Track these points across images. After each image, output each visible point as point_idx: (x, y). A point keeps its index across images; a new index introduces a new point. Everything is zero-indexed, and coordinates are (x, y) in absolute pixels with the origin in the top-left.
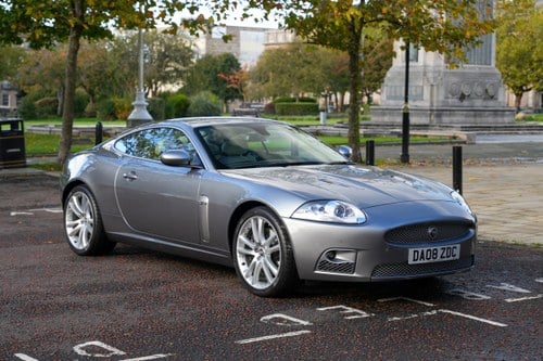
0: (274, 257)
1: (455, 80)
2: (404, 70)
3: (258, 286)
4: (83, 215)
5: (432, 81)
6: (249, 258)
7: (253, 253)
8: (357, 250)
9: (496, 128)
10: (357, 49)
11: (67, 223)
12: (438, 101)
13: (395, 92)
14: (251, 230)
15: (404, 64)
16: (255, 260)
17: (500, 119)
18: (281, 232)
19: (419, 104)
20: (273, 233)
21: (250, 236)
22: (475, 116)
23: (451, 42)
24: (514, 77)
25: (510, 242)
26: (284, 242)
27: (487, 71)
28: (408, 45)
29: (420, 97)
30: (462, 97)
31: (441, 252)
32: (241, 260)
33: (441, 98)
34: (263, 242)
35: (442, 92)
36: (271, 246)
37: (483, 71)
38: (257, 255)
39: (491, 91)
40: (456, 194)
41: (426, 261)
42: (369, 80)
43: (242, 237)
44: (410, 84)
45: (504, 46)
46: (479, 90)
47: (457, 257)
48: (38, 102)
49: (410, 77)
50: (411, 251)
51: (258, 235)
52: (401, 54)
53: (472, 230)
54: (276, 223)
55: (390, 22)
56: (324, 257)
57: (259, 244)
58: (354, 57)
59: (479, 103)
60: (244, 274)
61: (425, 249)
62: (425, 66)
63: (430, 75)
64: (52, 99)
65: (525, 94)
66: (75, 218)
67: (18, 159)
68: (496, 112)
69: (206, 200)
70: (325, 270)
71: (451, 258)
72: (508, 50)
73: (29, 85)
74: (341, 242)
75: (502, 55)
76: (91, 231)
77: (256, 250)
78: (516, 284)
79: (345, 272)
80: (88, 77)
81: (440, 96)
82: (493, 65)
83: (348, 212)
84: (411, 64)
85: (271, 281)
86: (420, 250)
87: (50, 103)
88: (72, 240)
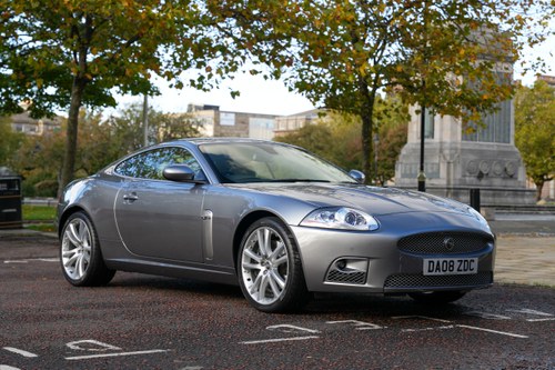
0: (281, 270)
1: (472, 157)
2: (419, 147)
3: (264, 302)
4: (81, 244)
5: (448, 158)
6: (254, 272)
7: (259, 266)
8: (369, 259)
9: (515, 208)
10: (370, 114)
11: (63, 253)
12: (455, 179)
13: (411, 169)
14: (257, 244)
15: (420, 141)
16: (261, 273)
17: (520, 200)
18: (288, 241)
19: (435, 182)
20: (280, 244)
21: (256, 249)
22: (494, 195)
23: (469, 108)
24: (534, 165)
25: (532, 284)
26: (292, 251)
27: (506, 149)
28: (423, 109)
29: (436, 175)
30: (481, 176)
31: (457, 265)
32: (246, 276)
33: (459, 176)
34: (270, 254)
35: (459, 169)
36: (278, 258)
37: (502, 149)
38: (263, 269)
39: (510, 171)
40: (472, 211)
41: (442, 273)
42: (383, 167)
43: (247, 251)
44: (425, 161)
45: (523, 132)
46: (498, 169)
47: (475, 271)
48: (37, 185)
49: (425, 154)
50: (426, 261)
51: (264, 248)
52: (416, 118)
53: (490, 245)
54: (284, 233)
55: (404, 86)
56: (334, 267)
57: (266, 257)
58: (367, 122)
59: (498, 183)
60: (249, 291)
61: (441, 260)
62: (441, 143)
63: (447, 152)
64: (53, 181)
65: (546, 183)
66: (72, 246)
67: (15, 220)
68: (515, 192)
69: (211, 214)
70: (335, 280)
71: (468, 272)
72: (527, 137)
73: (29, 169)
74: (352, 249)
75: (521, 142)
76: (88, 259)
77: (262, 264)
78: (539, 309)
79: (356, 282)
80: (90, 158)
81: (457, 174)
82: (512, 143)
83: (360, 220)
84: (426, 140)
85: (278, 295)
86: (435, 260)
87: (50, 186)
88: (68, 270)
